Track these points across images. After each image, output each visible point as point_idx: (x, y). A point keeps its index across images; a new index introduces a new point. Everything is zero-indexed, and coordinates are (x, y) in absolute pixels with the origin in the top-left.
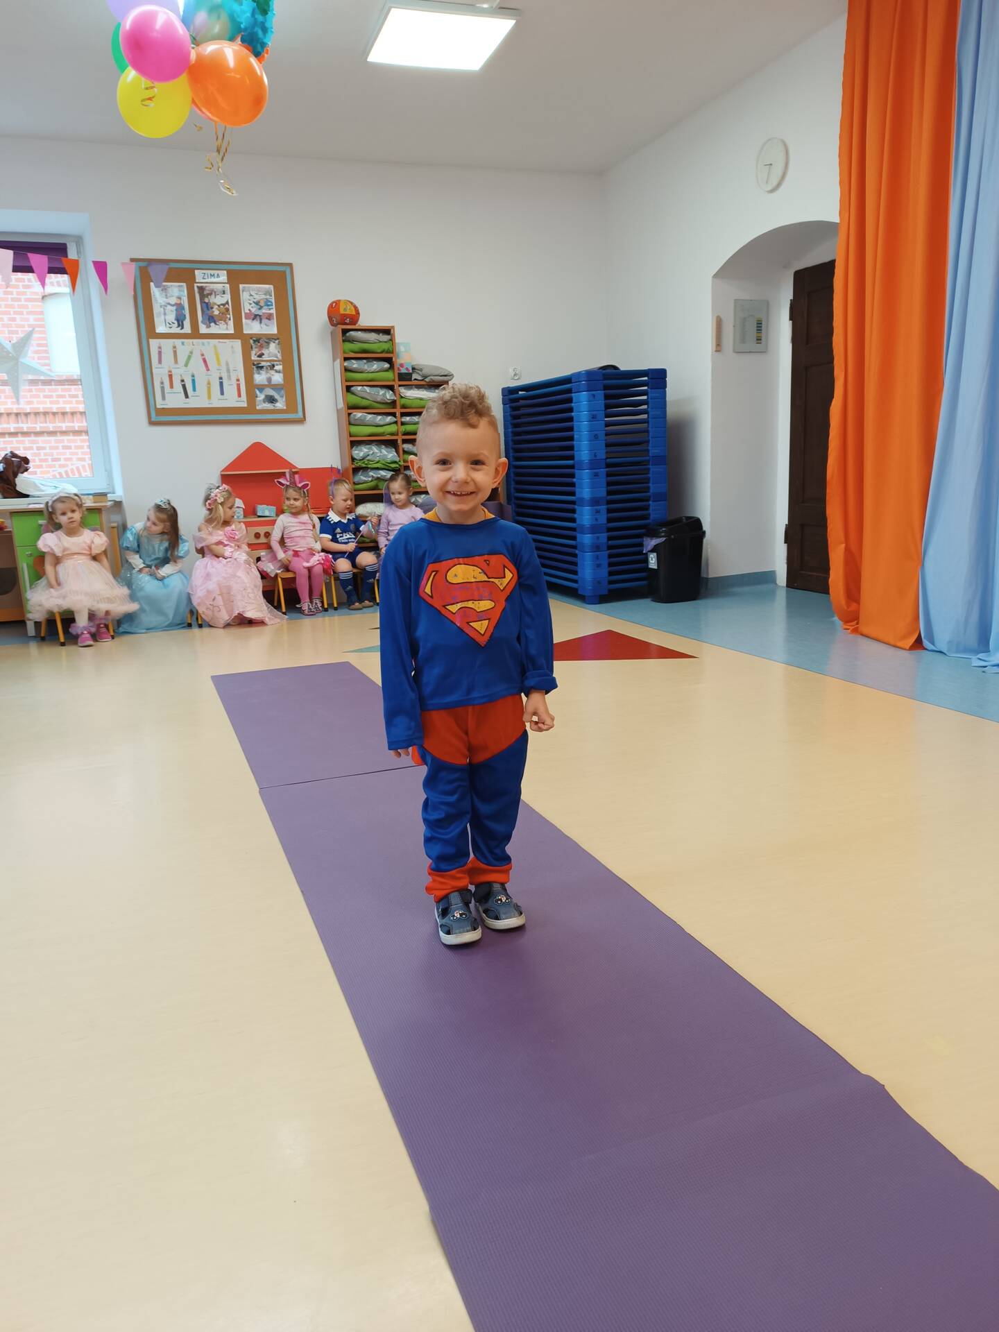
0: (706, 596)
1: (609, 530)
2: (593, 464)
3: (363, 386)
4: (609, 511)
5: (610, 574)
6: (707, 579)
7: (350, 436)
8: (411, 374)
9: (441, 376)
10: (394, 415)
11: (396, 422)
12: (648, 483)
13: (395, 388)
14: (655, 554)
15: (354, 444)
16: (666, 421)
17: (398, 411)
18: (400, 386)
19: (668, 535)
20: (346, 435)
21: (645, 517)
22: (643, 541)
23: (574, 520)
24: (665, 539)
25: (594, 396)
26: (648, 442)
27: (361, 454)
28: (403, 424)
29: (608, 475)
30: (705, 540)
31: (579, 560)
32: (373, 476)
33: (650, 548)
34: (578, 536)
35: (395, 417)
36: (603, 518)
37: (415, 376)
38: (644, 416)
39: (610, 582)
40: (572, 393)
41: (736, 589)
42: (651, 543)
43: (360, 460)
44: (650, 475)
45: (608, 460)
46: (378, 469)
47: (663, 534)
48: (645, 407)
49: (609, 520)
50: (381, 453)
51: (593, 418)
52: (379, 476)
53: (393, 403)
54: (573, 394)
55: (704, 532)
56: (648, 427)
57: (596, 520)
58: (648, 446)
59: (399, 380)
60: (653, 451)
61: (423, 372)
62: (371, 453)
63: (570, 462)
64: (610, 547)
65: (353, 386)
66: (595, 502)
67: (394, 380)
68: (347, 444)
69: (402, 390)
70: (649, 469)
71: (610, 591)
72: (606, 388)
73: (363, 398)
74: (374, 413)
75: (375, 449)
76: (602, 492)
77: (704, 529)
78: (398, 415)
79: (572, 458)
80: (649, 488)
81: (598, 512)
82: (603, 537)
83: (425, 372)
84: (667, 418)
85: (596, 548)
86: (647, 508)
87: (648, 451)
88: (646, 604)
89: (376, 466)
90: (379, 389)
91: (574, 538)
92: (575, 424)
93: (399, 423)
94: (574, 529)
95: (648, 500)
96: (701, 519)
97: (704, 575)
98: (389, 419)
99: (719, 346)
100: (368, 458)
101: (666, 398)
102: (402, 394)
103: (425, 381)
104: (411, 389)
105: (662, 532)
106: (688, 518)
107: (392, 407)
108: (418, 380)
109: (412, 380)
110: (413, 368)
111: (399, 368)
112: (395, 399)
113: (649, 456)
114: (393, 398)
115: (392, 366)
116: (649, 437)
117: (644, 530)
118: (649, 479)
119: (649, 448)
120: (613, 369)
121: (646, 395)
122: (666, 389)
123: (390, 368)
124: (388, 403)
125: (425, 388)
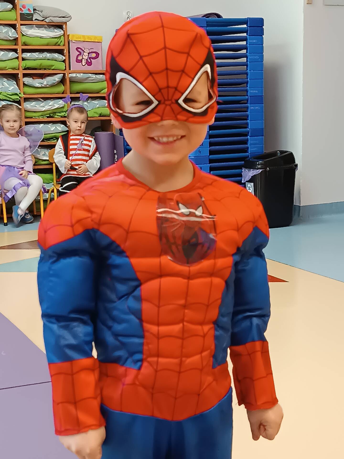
0: (298, 223)
1: (211, 161)
4: (211, 144)
8: (32, 15)
9: (60, 17)
10: (15, 51)
11: (17, 58)
12: (247, 119)
13: (17, 27)
14: (252, 184)
16: (262, 64)
17: (19, 48)
18: (21, 25)
19: (264, 166)
21: (245, 150)
22: (242, 172)
24: (261, 170)
26: (247, 83)
28: (23, 59)
30: (297, 173)
33: (248, 178)
36: (206, 151)
37: (35, 17)
38: (244, 60)
41: (325, 217)
42: (249, 174)
44: (248, 113)
48: (244, 51)
49: (212, 152)
50: (3, 85)
53: (16, 39)
55: (296, 166)
56: (247, 70)
57: (200, 152)
58: (247, 86)
59: (21, 20)
60: (252, 92)
61: (43, 13)
67: (16, 20)
69: (24, 28)
70: (247, 107)
77: (297, 162)
78: (19, 51)
80: (247, 124)
82: (206, 167)
83: (45, 13)
84: (264, 62)
86: (245, 142)
87: (247, 91)
90: (2, 27)
95: (247, 135)
96: (293, 154)
97: (296, 203)
98: (11, 55)
101: (263, 44)
102: (23, 32)
103: (45, 21)
104: (32, 27)
105: (259, 165)
106: (282, 152)
107: (14, 44)
108: (38, 20)
109: (33, 20)
110: (34, 10)
111: (20, 9)
112: (17, 36)
113: (248, 96)
114: (15, 36)
115: (15, 7)
116: (247, 78)
117: (244, 162)
118: (248, 116)
119: (248, 88)
120: (216, 18)
121: (246, 42)
122: (263, 36)
123: (12, 9)
124: (10, 40)
125: (45, 28)
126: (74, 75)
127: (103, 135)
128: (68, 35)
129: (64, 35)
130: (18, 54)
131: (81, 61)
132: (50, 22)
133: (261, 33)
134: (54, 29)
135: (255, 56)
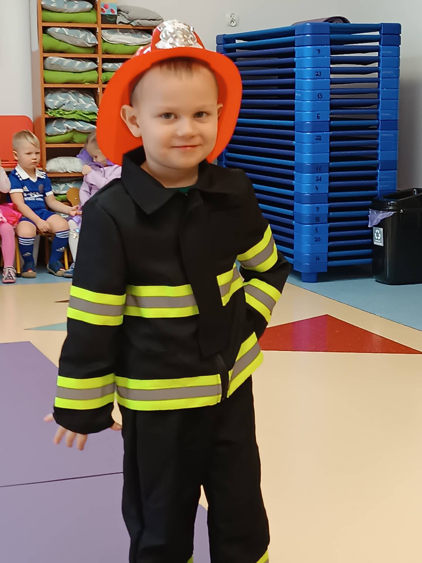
1: (330, 200)
2: (316, 127)
3: (61, 27)
4: (331, 179)
5: (330, 249)
7: (45, 83)
8: (115, 17)
9: (150, 20)
10: (94, 60)
11: (96, 69)
12: (376, 149)
13: (98, 31)
14: (382, 229)
15: (47, 91)
16: (398, 82)
17: (99, 57)
18: (103, 29)
19: (397, 209)
20: (40, 82)
21: (374, 187)
22: (369, 214)
23: (291, 187)
24: (393, 213)
25: (319, 50)
26: (378, 104)
27: (56, 103)
28: (104, 71)
29: (332, 139)
31: (295, 233)
32: (68, 128)
33: (375, 222)
34: (296, 205)
35: (96, 63)
36: (324, 188)
37: (119, 19)
38: (375, 75)
39: (330, 259)
40: (295, 46)
42: (377, 216)
43: (55, 109)
44: (379, 141)
45: (332, 122)
46: (74, 120)
47: (391, 208)
48: (376, 65)
49: (331, 189)
50: (79, 102)
51: (318, 75)
52: (75, 128)
53: (95, 46)
54: (295, 48)
56: (379, 87)
57: (317, 189)
58: (378, 108)
59: (102, 23)
60: (383, 114)
61: (129, 14)
62: (68, 101)
63: (290, 123)
64: (330, 220)
65: (49, 27)
66: (316, 168)
67: (97, 23)
68: (41, 91)
69: (105, 33)
70: (378, 134)
71: (329, 268)
72: (333, 42)
73: (60, 41)
74: (72, 58)
75: (72, 98)
76: (325, 158)
78: (99, 61)
79: (292, 118)
80: (377, 154)
81: (319, 179)
82: (325, 207)
83: (132, 15)
84: (400, 78)
85: (316, 220)
86: (374, 177)
87: (378, 114)
89: (72, 116)
90: (79, 31)
91: (291, 207)
92: (297, 80)
93: (100, 70)
94: (292, 198)
95: (376, 169)
98: (90, 65)
100: (64, 107)
101: (400, 56)
102: (105, 38)
103: (132, 25)
104: (115, 32)
105: (390, 206)
106: (420, 190)
107: (93, 51)
108: (123, 23)
109: (117, 22)
110: (119, 10)
111: (102, 9)
112: (97, 43)
113: (378, 119)
114: (94, 42)
115: (95, 7)
116: (379, 98)
117: (371, 202)
118: (378, 145)
119: (379, 110)
120: (341, 22)
121: (377, 53)
122: (400, 46)
123: (92, 9)
124: (88, 47)
125: (131, 33)
130: (98, 64)
132: (138, 26)
133: (397, 42)
134: (142, 35)
135: (389, 70)
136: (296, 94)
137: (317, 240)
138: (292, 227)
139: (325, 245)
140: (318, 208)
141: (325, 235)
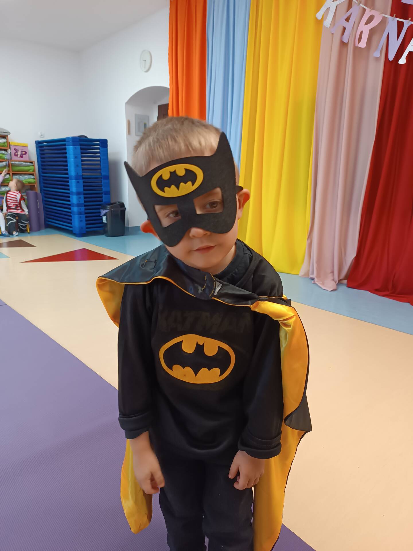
0: (128, 235)
1: (85, 206)
2: (77, 177)
4: (85, 198)
5: (87, 224)
6: (128, 227)
9: (4, 133)
12: (102, 187)
14: (105, 217)
19: (111, 207)
21: (101, 201)
22: (100, 211)
23: (69, 201)
24: (109, 210)
25: (76, 148)
26: (101, 169)
29: (84, 182)
30: (126, 212)
33: (103, 214)
34: (72, 208)
36: (82, 201)
38: (99, 159)
39: (87, 228)
42: (103, 212)
44: (102, 184)
45: (83, 176)
47: (108, 208)
48: (99, 155)
49: (85, 202)
51: (76, 157)
54: (66, 147)
55: (125, 208)
56: (101, 163)
57: (79, 201)
58: (101, 171)
60: (103, 173)
63: (67, 176)
64: (86, 213)
66: (78, 194)
70: (102, 181)
71: (87, 231)
72: (81, 145)
76: (81, 190)
79: (67, 174)
80: (102, 189)
81: (80, 198)
82: (83, 209)
84: (109, 160)
85: (80, 213)
86: (102, 197)
87: (101, 173)
88: (103, 237)
92: (68, 159)
94: (69, 205)
95: (102, 194)
96: (124, 203)
97: (126, 226)
99: (129, 132)
101: (108, 151)
106: (119, 202)
113: (101, 175)
116: (101, 167)
117: (101, 206)
120: (85, 138)
121: (99, 150)
122: (107, 148)
126: (13, 162)
127: (31, 193)
128: (9, 142)
129: (7, 142)
131: (17, 155)
133: (106, 146)
134: (1, 139)
135: (104, 157)
136: (68, 165)
137: (81, 221)
138: (71, 216)
139: (84, 223)
140: (80, 209)
141: (84, 219)
